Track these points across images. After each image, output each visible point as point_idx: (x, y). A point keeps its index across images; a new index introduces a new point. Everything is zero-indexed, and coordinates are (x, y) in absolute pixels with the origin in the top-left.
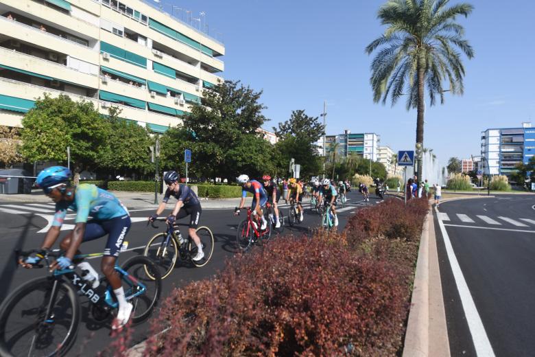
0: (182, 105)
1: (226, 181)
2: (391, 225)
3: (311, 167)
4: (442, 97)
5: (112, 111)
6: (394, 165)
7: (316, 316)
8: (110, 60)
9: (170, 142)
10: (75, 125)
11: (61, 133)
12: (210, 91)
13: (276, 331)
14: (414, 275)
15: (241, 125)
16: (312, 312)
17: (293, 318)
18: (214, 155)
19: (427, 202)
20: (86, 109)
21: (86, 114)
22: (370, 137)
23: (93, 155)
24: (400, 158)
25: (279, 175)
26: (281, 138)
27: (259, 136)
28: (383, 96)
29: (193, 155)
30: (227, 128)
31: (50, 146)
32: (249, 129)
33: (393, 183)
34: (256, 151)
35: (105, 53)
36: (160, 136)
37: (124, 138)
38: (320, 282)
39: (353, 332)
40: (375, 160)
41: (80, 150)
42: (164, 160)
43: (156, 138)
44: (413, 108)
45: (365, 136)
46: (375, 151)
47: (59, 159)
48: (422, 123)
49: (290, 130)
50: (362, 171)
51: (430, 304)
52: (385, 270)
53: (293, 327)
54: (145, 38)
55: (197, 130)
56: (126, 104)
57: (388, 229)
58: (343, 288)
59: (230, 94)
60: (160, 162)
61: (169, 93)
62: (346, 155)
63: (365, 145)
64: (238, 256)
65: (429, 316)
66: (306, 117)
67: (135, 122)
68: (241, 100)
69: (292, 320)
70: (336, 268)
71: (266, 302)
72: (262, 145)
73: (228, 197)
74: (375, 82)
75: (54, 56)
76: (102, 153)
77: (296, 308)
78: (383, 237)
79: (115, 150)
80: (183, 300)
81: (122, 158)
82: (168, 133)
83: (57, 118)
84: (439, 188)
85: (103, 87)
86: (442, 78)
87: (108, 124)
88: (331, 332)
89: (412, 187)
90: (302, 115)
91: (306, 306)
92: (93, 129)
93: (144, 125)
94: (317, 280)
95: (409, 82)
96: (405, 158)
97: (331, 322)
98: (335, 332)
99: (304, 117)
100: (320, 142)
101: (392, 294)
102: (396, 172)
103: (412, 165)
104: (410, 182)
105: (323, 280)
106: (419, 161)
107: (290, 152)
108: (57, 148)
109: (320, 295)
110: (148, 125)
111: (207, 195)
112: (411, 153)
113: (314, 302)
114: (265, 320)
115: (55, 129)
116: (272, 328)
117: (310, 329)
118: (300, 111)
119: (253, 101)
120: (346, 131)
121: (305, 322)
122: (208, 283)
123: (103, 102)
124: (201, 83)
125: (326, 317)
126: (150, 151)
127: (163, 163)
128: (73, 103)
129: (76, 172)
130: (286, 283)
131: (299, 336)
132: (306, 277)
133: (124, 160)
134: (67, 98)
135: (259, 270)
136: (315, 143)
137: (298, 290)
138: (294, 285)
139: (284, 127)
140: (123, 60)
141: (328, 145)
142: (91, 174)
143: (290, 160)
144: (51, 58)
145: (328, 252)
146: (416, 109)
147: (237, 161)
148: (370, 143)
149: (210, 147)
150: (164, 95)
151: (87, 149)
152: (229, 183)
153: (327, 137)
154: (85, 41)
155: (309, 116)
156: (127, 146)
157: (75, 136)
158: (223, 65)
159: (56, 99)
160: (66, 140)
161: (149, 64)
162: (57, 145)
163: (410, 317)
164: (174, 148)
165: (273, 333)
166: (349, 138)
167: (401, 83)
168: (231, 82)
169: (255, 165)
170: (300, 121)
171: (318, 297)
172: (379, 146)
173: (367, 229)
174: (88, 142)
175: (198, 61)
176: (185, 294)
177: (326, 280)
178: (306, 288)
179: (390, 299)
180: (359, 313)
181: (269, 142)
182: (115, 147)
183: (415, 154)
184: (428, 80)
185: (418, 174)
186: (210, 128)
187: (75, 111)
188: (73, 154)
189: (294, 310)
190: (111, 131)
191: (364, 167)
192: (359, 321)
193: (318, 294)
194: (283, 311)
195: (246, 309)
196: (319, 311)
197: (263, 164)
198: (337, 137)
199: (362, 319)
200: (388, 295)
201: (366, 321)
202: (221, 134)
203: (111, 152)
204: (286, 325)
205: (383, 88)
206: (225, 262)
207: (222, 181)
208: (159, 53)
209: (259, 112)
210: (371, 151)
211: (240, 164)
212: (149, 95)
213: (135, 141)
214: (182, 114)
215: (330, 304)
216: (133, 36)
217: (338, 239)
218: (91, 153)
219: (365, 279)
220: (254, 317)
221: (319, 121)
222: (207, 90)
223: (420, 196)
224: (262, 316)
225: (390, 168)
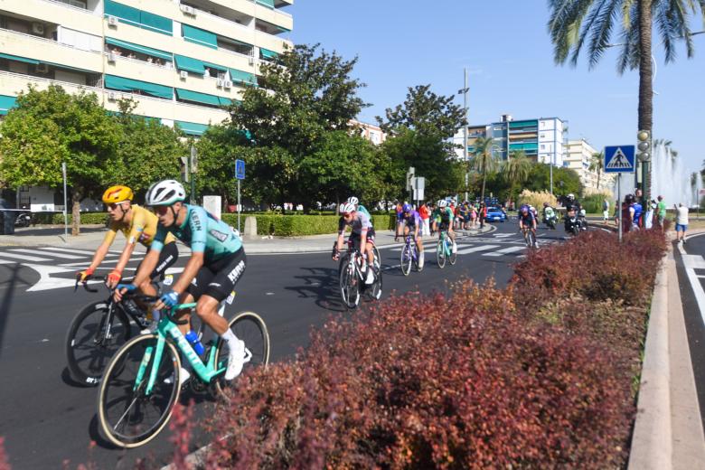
0: (227, 90)
1: (300, 207)
2: (593, 277)
3: (444, 180)
4: (688, 45)
5: (124, 105)
6: (596, 173)
7: (468, 424)
8: (119, 27)
9: (212, 149)
10: (73, 130)
11: (52, 142)
12: (272, 64)
13: (398, 446)
14: (641, 363)
15: (323, 116)
16: (459, 417)
17: (428, 426)
18: (280, 167)
19: (663, 237)
20: (86, 105)
21: (88, 113)
22: (550, 124)
23: (99, 174)
24: (607, 161)
25: (389, 196)
26: (391, 134)
27: (353, 132)
28: (571, 52)
29: (248, 167)
30: (300, 121)
31: (38, 162)
32: (336, 123)
33: (595, 204)
34: (349, 157)
35: (111, 16)
36: (196, 140)
37: (141, 145)
38: (472, 368)
39: (532, 452)
40: (559, 164)
41: (80, 166)
42: (203, 177)
43: (190, 143)
44: (632, 68)
45: (541, 126)
46: (560, 149)
47: (51, 182)
48: (650, 94)
49: (406, 120)
50: (536, 184)
51: (673, 415)
52: (587, 352)
53: (427, 440)
55: (253, 128)
56: (144, 93)
57: (589, 284)
58: (513, 379)
59: (303, 67)
60: (197, 181)
61: (207, 72)
62: (505, 158)
63: (540, 139)
64: (330, 326)
65: (673, 436)
66: (434, 96)
67: (158, 120)
68: (321, 74)
69: (425, 428)
70: (499, 346)
71: (380, 400)
72: (359, 148)
73: (305, 234)
74: (557, 28)
75: (39, 28)
76: (111, 170)
77: (432, 409)
78: (579, 298)
79: (130, 165)
80: (249, 391)
81: (140, 176)
82: (208, 135)
83: (47, 120)
84: (684, 211)
85: (110, 70)
86: (689, 10)
87: (119, 126)
88: (494, 450)
89: (632, 210)
90: (426, 94)
91: (448, 407)
92: (97, 134)
93: (171, 125)
94: (467, 365)
95: (621, 22)
96: (616, 158)
97: (493, 435)
98: (500, 451)
99: (429, 97)
100: (459, 138)
101: (601, 392)
102: (601, 184)
103: (631, 170)
104: (629, 201)
105: (477, 366)
106: (645, 163)
107: (407, 158)
108: (48, 165)
109: (473, 389)
110: (176, 123)
111: (272, 230)
112: (628, 151)
113: (462, 400)
114: (379, 427)
115: (44, 137)
116: (392, 441)
117: (456, 445)
118: (422, 87)
119: (342, 76)
120: (505, 117)
121: (449, 433)
122: (286, 367)
123: (110, 92)
124: (256, 52)
125: (485, 425)
126: (183, 165)
127: (202, 182)
128: (69, 96)
129: (76, 200)
130: (412, 368)
131: (438, 456)
132: (446, 360)
133: (144, 179)
134: (60, 89)
135: (365, 348)
136: (449, 140)
137: (435, 381)
138: (426, 373)
139: (395, 115)
140: (138, 26)
141: (472, 142)
142: (97, 203)
143: (408, 170)
144: (36, 31)
145: (482, 319)
146: (637, 71)
147: (319, 175)
148: (549, 136)
149: (275, 155)
150: (200, 75)
151: (90, 164)
152: (306, 212)
153: (470, 128)
154: (83, 1)
155: (439, 95)
156: (147, 158)
157: (74, 146)
158: (291, 20)
159: (45, 92)
160: (60, 153)
161: (177, 28)
162: (48, 161)
163: (635, 434)
164: (219, 158)
165: (394, 448)
166: (511, 129)
167: (607, 25)
168: (304, 47)
169: (347, 180)
170: (422, 103)
171: (470, 392)
172: (567, 140)
173: (549, 283)
174: (91, 155)
175: (251, 18)
176: (252, 382)
177: (481, 366)
178: (446, 378)
179: (598, 400)
180: (543, 422)
181: (370, 142)
182: (130, 160)
183: (637, 152)
184: (660, 15)
185: (643, 186)
186: (273, 123)
187: (72, 108)
188: (71, 173)
189: (429, 413)
190: (124, 137)
191: (538, 178)
192: (544, 435)
193: (469, 387)
194: (410, 414)
195: (348, 409)
196: (472, 415)
197: (361, 178)
198: (488, 128)
199: (549, 432)
200: (594, 393)
201: (556, 435)
202: (291, 132)
203: (124, 169)
204: (416, 437)
205: (573, 38)
206: (311, 335)
207: (294, 209)
208: (190, 10)
209: (353, 93)
210: (552, 149)
211: (323, 180)
212: (178, 76)
213: (159, 150)
214: (228, 104)
215: (490, 406)
217: (499, 299)
218: (96, 171)
219: (552, 365)
220: (362, 422)
221: (455, 102)
222: (267, 63)
223: (649, 224)
224: (375, 421)
225: (589, 178)
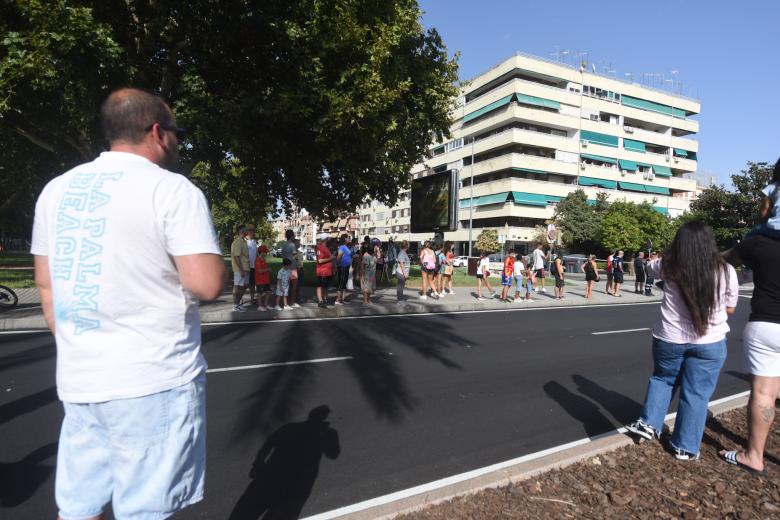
0: (650, 180)
8: (588, 147)
35: (584, 140)
54: (617, 117)
56: (600, 186)
61: (637, 169)
85: (582, 173)
123: (581, 187)
124: (671, 151)
144: (542, 153)
150: (631, 171)
154: (564, 132)
158: (698, 125)
161: (621, 141)
175: (669, 127)
208: (630, 128)
212: (620, 174)
216: (605, 117)
222: (678, 158)
